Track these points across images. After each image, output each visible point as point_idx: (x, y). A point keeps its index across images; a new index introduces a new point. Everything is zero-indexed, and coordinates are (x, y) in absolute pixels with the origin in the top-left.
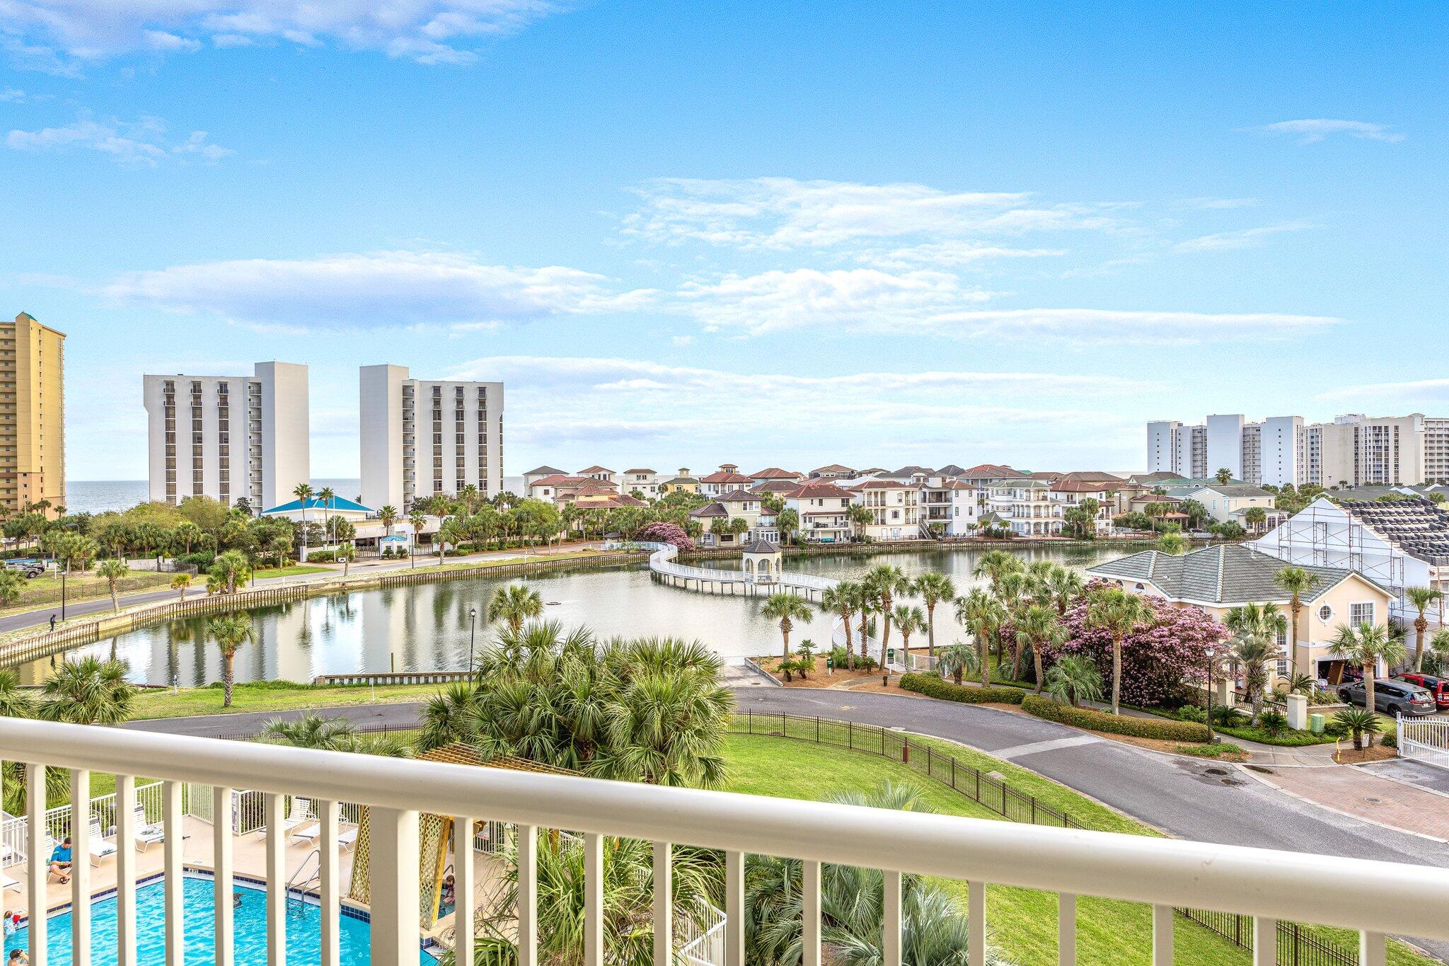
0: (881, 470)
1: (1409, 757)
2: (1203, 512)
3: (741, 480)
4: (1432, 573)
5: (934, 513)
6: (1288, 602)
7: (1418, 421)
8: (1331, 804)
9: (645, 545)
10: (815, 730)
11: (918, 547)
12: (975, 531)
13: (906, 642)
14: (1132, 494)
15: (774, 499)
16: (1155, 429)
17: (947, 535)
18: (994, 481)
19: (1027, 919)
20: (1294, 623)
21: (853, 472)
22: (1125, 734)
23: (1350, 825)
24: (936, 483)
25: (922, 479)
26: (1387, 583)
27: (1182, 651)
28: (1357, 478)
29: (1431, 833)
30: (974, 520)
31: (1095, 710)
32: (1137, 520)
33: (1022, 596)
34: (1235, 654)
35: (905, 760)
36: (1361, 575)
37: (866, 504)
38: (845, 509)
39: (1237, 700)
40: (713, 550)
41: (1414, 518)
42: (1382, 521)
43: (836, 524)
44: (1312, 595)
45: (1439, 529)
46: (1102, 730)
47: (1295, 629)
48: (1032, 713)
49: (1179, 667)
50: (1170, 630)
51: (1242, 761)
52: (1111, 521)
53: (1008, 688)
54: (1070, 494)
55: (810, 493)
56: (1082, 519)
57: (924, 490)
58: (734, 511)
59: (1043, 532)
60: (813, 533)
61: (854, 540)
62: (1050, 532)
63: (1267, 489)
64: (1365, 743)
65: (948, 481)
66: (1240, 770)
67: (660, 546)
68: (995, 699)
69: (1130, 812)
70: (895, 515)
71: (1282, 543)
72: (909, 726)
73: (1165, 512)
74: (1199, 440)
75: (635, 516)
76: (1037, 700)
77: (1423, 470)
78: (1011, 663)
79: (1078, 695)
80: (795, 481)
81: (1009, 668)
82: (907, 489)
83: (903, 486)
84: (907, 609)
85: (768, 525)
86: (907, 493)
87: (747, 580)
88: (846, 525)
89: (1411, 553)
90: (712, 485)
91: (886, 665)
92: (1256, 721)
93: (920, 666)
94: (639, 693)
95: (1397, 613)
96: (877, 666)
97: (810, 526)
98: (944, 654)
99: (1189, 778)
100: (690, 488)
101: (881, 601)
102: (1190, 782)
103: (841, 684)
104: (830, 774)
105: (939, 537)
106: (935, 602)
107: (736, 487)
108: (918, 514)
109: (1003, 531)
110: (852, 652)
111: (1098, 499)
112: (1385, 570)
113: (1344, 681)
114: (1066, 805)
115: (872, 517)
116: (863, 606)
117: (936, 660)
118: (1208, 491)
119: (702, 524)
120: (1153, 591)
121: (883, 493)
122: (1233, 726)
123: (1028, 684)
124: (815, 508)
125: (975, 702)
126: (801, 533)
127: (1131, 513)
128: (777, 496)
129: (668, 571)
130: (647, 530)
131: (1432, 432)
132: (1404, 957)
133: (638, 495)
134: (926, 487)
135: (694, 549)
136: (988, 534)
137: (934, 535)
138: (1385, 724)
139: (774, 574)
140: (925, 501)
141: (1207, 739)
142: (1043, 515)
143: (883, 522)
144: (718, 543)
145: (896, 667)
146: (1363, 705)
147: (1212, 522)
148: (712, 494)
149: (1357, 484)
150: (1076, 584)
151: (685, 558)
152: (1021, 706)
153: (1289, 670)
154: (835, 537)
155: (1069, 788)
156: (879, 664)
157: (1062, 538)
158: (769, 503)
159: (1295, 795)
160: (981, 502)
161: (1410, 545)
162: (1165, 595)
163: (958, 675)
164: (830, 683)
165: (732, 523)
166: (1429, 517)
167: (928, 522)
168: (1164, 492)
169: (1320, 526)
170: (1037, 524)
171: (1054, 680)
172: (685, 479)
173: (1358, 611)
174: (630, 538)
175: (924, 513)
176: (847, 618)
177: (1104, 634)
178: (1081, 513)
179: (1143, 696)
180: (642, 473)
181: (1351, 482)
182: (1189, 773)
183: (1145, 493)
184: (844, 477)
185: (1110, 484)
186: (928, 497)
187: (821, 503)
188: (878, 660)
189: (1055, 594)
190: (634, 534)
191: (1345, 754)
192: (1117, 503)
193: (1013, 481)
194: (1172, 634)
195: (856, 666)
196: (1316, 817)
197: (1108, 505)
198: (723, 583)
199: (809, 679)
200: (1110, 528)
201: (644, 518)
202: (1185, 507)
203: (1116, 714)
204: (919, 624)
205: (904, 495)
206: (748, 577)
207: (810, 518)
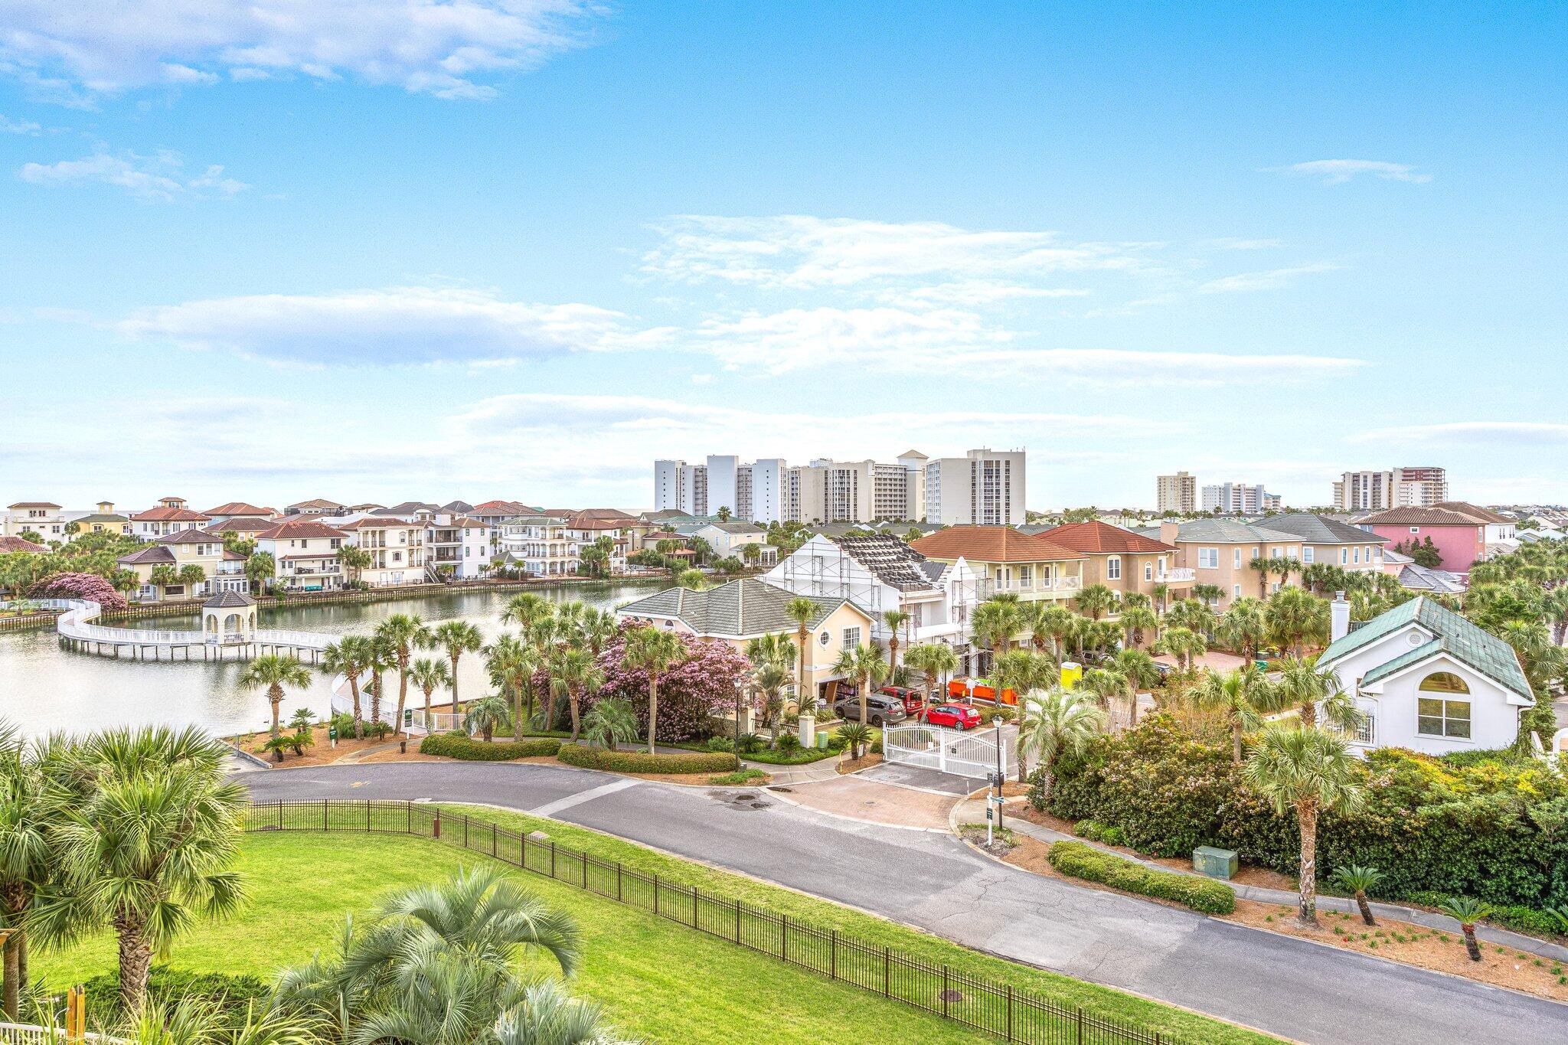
0: (376, 506)
1: (891, 761)
2: (708, 549)
3: (191, 517)
4: (901, 599)
5: (442, 554)
6: (796, 631)
7: (870, 466)
8: (840, 812)
9: (48, 604)
10: (321, 816)
11: (424, 592)
12: (488, 573)
13: (428, 700)
14: (644, 532)
15: (239, 540)
16: (662, 468)
17: (456, 578)
18: (506, 519)
19: (592, 983)
20: (802, 650)
21: (341, 508)
22: (661, 772)
23: (856, 829)
24: (444, 520)
25: (428, 516)
26: (868, 609)
27: (711, 684)
28: (826, 516)
29: (914, 824)
30: (486, 561)
31: (631, 752)
32: (649, 557)
33: (556, 641)
34: (756, 682)
35: (437, 834)
36: (852, 603)
37: (361, 545)
38: (335, 551)
39: (757, 727)
40: (155, 606)
41: (886, 550)
42: (864, 554)
43: (324, 569)
44: (815, 623)
45: (904, 560)
46: (640, 772)
47: (802, 656)
48: (569, 763)
49: (709, 700)
50: (700, 664)
51: (766, 784)
52: (625, 559)
53: (542, 739)
54: (586, 532)
55: (289, 533)
56: (598, 557)
57: (430, 528)
58: (185, 556)
59: (559, 571)
60: (293, 581)
61: (346, 587)
62: (566, 571)
63: (759, 527)
64: (860, 754)
65: (457, 518)
66: (765, 793)
67: (72, 604)
68: (530, 752)
69: (674, 851)
70: (397, 556)
71: (788, 576)
72: (437, 796)
73: (675, 549)
74: (700, 479)
75: (31, 565)
76: (575, 749)
77: (873, 509)
78: (544, 714)
79: (615, 739)
80: (267, 519)
81: (542, 718)
82: (411, 528)
83: (405, 524)
84: (428, 663)
85: (233, 572)
86: (411, 532)
87: (208, 641)
88: (337, 569)
89: (886, 583)
90: (149, 524)
91: (403, 729)
92: (774, 744)
93: (443, 726)
94: (112, 806)
95: (876, 635)
96: (391, 732)
97: (290, 572)
98: (472, 710)
99: (723, 807)
100: (116, 528)
101: (396, 656)
102: (724, 811)
103: (348, 757)
104: (347, 866)
105: (449, 580)
106: (459, 653)
107: (184, 526)
108: (423, 556)
109: (517, 572)
110: (360, 718)
111: (613, 537)
112: (867, 597)
113: (838, 699)
114: (613, 855)
115: (369, 559)
116: (375, 663)
117: (462, 717)
118: (712, 528)
119: (137, 574)
120: (682, 627)
121: (382, 532)
122: (755, 752)
123: (562, 733)
124: (297, 550)
125: (508, 759)
126: (278, 581)
127: (643, 550)
128: (243, 536)
129: (90, 636)
130: (51, 583)
131: (880, 476)
132: (909, 938)
133: (32, 538)
134: (433, 525)
135: (126, 606)
136: (502, 575)
137: (442, 579)
138: (874, 733)
139: (246, 632)
140: (431, 541)
141: (735, 767)
142: (559, 555)
143: (382, 565)
144: (161, 596)
145: (416, 731)
146: (857, 720)
147: (715, 557)
148: (149, 535)
149: (826, 521)
150: (610, 624)
151: (112, 617)
152: (556, 757)
153: (797, 693)
154: (323, 584)
155: (615, 837)
156: (394, 728)
157: (578, 578)
158: (233, 545)
159: (812, 809)
160: (494, 542)
161: (885, 575)
162: (693, 631)
163: (487, 732)
164: (334, 757)
165: (183, 571)
166: (896, 550)
167: (435, 564)
168: (672, 530)
169: (817, 559)
170: (552, 564)
171: (591, 727)
172: (107, 516)
173: (850, 636)
174: (23, 595)
175: (430, 554)
176: (355, 678)
177: (639, 673)
178: (597, 551)
179: (674, 732)
180: (38, 509)
181: (822, 520)
182: (723, 802)
183: (656, 530)
184: (330, 514)
185: (624, 522)
186: (434, 536)
187: (304, 545)
188: (393, 724)
189: (588, 637)
190: (29, 589)
191: (846, 764)
192: (630, 540)
193: (528, 518)
194: (702, 669)
195: (366, 734)
196: (830, 826)
197: (622, 543)
198: (173, 647)
199: (307, 756)
200: (624, 566)
201: (46, 568)
202: (693, 544)
203: (652, 753)
204: (443, 679)
205: (407, 535)
206: (210, 637)
207: (290, 563)
